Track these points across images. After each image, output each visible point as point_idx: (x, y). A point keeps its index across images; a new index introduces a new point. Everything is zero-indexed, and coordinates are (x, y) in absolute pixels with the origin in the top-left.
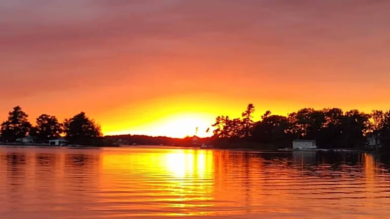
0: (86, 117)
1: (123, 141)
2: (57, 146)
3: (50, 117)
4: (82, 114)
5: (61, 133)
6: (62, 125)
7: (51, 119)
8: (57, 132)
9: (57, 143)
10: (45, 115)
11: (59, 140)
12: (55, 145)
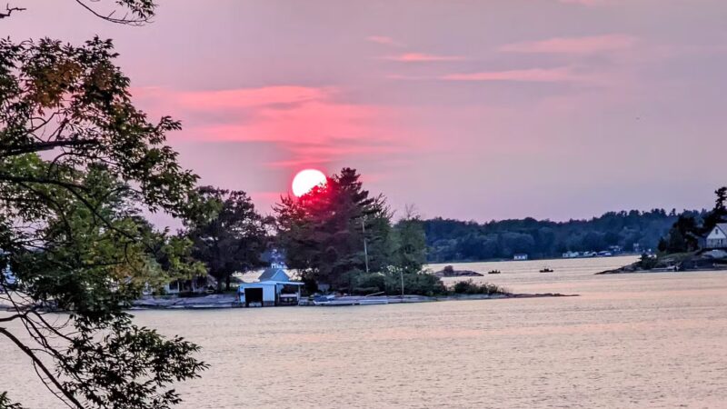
0: (362, 188)
2: (269, 304)
4: (350, 176)
6: (269, 219)
10: (210, 190)
11: (275, 283)
12: (262, 302)
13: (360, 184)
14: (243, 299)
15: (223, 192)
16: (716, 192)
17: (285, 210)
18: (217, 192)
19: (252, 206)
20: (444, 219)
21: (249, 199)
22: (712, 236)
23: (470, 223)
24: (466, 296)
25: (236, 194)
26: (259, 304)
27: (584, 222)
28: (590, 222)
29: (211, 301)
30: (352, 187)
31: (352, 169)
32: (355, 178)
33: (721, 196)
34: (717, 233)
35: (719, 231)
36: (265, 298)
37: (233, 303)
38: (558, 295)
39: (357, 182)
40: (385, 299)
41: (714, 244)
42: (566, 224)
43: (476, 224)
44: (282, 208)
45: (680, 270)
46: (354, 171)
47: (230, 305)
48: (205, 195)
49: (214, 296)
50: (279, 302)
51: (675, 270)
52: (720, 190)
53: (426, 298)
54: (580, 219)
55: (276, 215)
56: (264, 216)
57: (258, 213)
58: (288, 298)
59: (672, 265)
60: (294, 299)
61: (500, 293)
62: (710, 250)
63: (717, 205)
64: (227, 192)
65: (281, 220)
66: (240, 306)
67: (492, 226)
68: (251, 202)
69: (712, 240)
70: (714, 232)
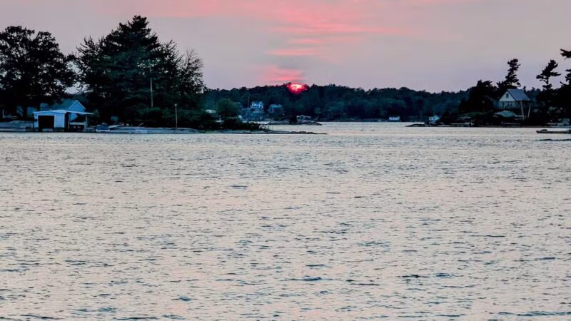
0: (151, 34)
1: (266, 107)
2: (59, 130)
3: (32, 37)
4: (140, 23)
5: (70, 84)
6: (72, 58)
7: (36, 41)
8: (59, 83)
9: (59, 121)
10: (18, 29)
11: (65, 112)
12: (53, 128)
13: (149, 30)
14: (36, 125)
15: (30, 32)
16: (509, 63)
17: (87, 51)
18: (24, 31)
19: (56, 45)
20: (337, 85)
21: (53, 40)
22: (504, 99)
23: (358, 89)
24: (231, 131)
25: (42, 34)
26: (51, 130)
27: (453, 94)
28: (458, 93)
29: (14, 126)
30: (142, 33)
31: (142, 17)
32: (145, 25)
33: (513, 67)
34: (507, 97)
35: (510, 95)
36: (56, 125)
37: (27, 128)
38: (312, 133)
39: (147, 28)
40: (160, 129)
41: (506, 105)
42: (438, 94)
43: (363, 91)
44: (85, 49)
45: (473, 126)
46: (146, 18)
47: (24, 130)
48: (15, 34)
49: (17, 122)
50: (68, 129)
51: (470, 126)
52: (512, 61)
53: (196, 130)
54: (450, 92)
55: (79, 55)
56: (66, 54)
57: (60, 52)
58: (77, 126)
59: (468, 122)
60: (82, 127)
61: (261, 129)
62: (501, 110)
63: (509, 74)
64: (33, 32)
65: (84, 59)
66: (33, 130)
67: (375, 93)
68: (56, 42)
69: (503, 103)
70: (505, 96)
